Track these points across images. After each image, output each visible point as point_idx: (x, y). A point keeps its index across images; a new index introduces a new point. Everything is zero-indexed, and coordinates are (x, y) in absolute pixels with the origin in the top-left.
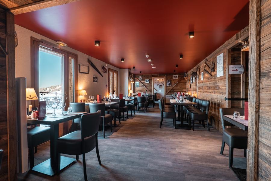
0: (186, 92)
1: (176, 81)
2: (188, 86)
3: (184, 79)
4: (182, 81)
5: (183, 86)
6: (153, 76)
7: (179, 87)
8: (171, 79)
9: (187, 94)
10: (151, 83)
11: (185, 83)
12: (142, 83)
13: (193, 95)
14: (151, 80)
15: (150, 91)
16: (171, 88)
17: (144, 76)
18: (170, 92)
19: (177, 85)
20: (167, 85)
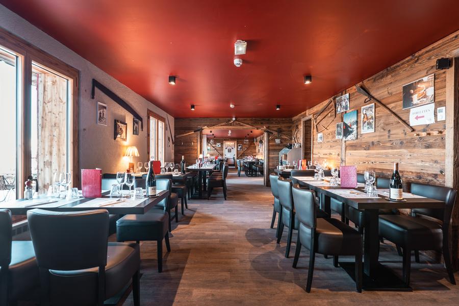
0: (255, 156)
1: (246, 146)
2: (257, 150)
3: (254, 144)
4: (252, 146)
5: (253, 151)
6: (225, 140)
7: (249, 151)
8: (242, 143)
9: (256, 157)
10: (222, 147)
11: (255, 148)
12: (213, 147)
13: (260, 158)
14: (222, 144)
15: (222, 155)
16: (242, 152)
17: (216, 140)
18: (241, 156)
19: (247, 148)
20: (238, 149)
